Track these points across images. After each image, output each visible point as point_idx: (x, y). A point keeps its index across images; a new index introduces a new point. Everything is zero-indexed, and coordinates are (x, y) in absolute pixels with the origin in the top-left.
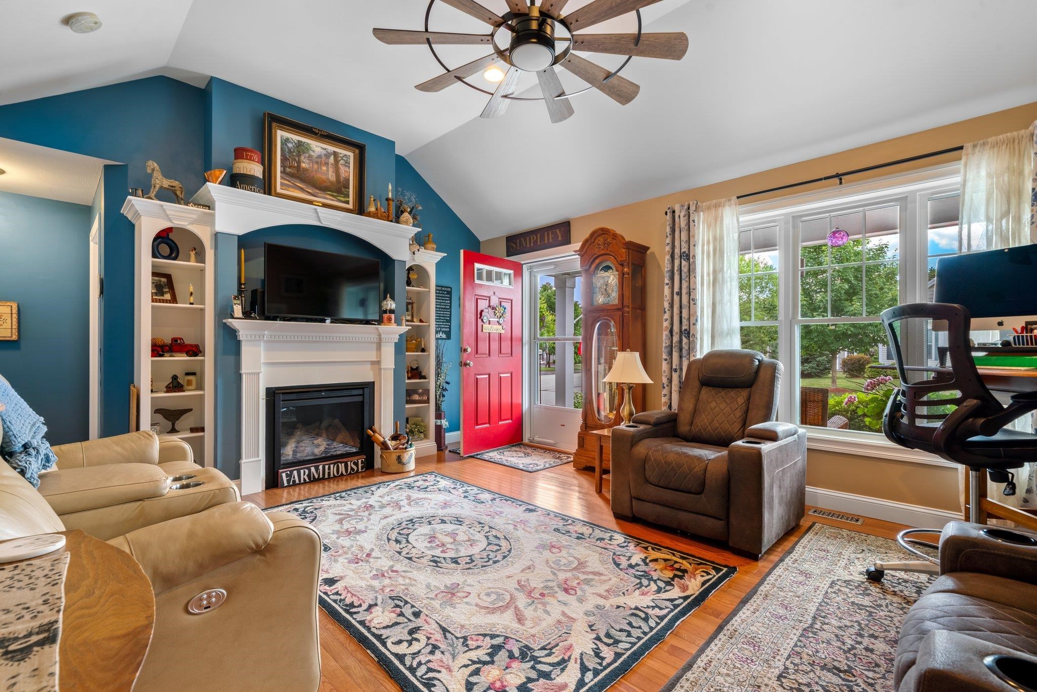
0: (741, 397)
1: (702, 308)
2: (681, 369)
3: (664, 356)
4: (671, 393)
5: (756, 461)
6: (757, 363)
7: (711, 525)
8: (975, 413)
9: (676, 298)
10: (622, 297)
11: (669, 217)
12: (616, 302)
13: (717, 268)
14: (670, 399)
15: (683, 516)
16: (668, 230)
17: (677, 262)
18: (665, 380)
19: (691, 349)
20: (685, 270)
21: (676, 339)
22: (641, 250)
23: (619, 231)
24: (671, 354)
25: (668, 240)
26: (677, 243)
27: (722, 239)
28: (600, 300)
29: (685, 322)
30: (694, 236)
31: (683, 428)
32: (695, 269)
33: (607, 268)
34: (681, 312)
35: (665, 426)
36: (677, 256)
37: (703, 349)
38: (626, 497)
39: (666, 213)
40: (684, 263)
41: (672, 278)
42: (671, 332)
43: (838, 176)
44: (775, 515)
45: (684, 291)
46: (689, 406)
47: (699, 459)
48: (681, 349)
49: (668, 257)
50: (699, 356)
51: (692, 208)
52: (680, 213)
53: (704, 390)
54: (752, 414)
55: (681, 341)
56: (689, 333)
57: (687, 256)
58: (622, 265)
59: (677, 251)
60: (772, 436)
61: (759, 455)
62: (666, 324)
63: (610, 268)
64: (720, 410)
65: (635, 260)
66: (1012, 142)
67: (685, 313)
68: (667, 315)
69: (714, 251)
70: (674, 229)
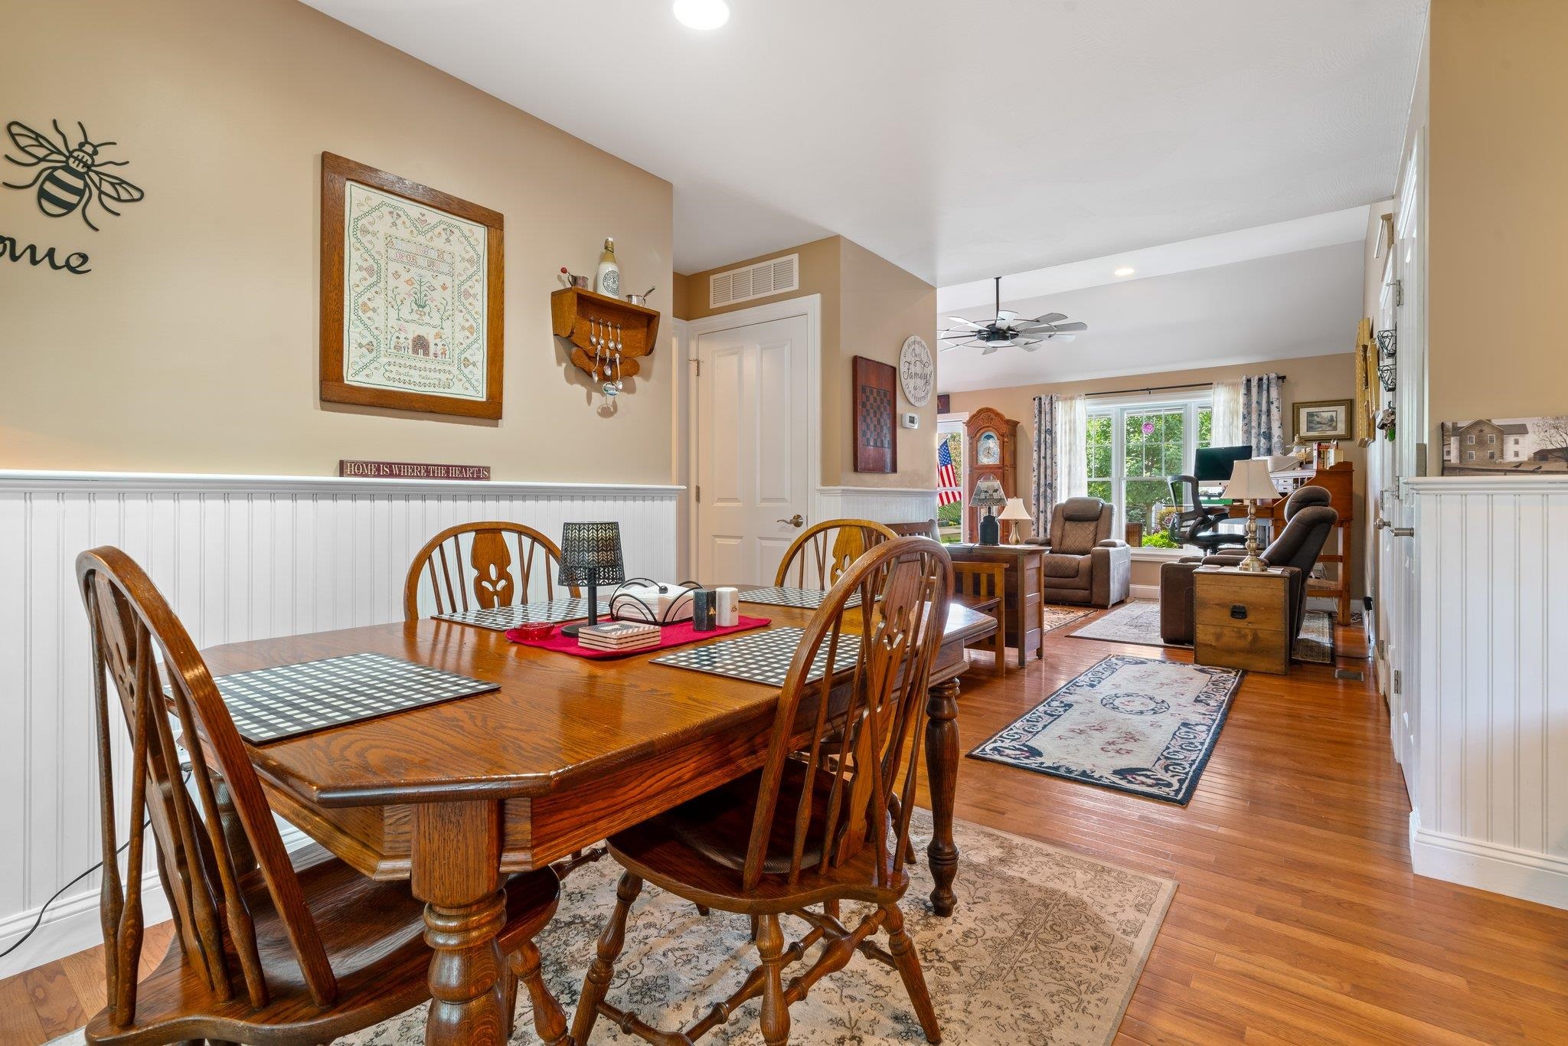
0: (1091, 526)
1: (1061, 468)
2: (1046, 512)
3: (1034, 502)
4: (1039, 527)
5: (1106, 557)
6: (1099, 505)
7: (1083, 594)
8: (1201, 523)
9: (1042, 460)
10: (1003, 459)
11: (1036, 402)
12: (997, 462)
13: (1072, 443)
14: (1038, 533)
15: (1064, 592)
16: (1036, 412)
17: (1043, 436)
18: (1034, 519)
19: (1053, 497)
20: (1049, 441)
21: (1042, 490)
22: (1013, 425)
23: (1000, 411)
24: (1038, 500)
25: (1037, 420)
26: (1043, 422)
27: (1075, 422)
28: (984, 460)
29: (1049, 478)
30: (1055, 419)
31: (1056, 547)
32: (1056, 442)
33: (989, 437)
34: (1046, 471)
36: (1043, 431)
37: (1062, 498)
39: (1034, 399)
40: (1048, 437)
41: (1039, 447)
42: (1039, 485)
43: (1148, 389)
44: (1116, 587)
45: (1048, 456)
46: (1058, 533)
47: (1074, 559)
48: (1045, 497)
49: (1036, 432)
50: (1058, 502)
51: (1054, 399)
52: (1046, 401)
53: (1068, 524)
54: (1099, 536)
55: (1046, 491)
56: (1052, 486)
57: (1050, 432)
58: (1003, 436)
59: (1043, 427)
60: (1114, 545)
61: (1108, 552)
62: (1035, 479)
63: (992, 437)
64: (1080, 535)
65: (1010, 432)
66: (1234, 385)
67: (1049, 472)
68: (1036, 473)
69: (1070, 429)
70: (1040, 412)
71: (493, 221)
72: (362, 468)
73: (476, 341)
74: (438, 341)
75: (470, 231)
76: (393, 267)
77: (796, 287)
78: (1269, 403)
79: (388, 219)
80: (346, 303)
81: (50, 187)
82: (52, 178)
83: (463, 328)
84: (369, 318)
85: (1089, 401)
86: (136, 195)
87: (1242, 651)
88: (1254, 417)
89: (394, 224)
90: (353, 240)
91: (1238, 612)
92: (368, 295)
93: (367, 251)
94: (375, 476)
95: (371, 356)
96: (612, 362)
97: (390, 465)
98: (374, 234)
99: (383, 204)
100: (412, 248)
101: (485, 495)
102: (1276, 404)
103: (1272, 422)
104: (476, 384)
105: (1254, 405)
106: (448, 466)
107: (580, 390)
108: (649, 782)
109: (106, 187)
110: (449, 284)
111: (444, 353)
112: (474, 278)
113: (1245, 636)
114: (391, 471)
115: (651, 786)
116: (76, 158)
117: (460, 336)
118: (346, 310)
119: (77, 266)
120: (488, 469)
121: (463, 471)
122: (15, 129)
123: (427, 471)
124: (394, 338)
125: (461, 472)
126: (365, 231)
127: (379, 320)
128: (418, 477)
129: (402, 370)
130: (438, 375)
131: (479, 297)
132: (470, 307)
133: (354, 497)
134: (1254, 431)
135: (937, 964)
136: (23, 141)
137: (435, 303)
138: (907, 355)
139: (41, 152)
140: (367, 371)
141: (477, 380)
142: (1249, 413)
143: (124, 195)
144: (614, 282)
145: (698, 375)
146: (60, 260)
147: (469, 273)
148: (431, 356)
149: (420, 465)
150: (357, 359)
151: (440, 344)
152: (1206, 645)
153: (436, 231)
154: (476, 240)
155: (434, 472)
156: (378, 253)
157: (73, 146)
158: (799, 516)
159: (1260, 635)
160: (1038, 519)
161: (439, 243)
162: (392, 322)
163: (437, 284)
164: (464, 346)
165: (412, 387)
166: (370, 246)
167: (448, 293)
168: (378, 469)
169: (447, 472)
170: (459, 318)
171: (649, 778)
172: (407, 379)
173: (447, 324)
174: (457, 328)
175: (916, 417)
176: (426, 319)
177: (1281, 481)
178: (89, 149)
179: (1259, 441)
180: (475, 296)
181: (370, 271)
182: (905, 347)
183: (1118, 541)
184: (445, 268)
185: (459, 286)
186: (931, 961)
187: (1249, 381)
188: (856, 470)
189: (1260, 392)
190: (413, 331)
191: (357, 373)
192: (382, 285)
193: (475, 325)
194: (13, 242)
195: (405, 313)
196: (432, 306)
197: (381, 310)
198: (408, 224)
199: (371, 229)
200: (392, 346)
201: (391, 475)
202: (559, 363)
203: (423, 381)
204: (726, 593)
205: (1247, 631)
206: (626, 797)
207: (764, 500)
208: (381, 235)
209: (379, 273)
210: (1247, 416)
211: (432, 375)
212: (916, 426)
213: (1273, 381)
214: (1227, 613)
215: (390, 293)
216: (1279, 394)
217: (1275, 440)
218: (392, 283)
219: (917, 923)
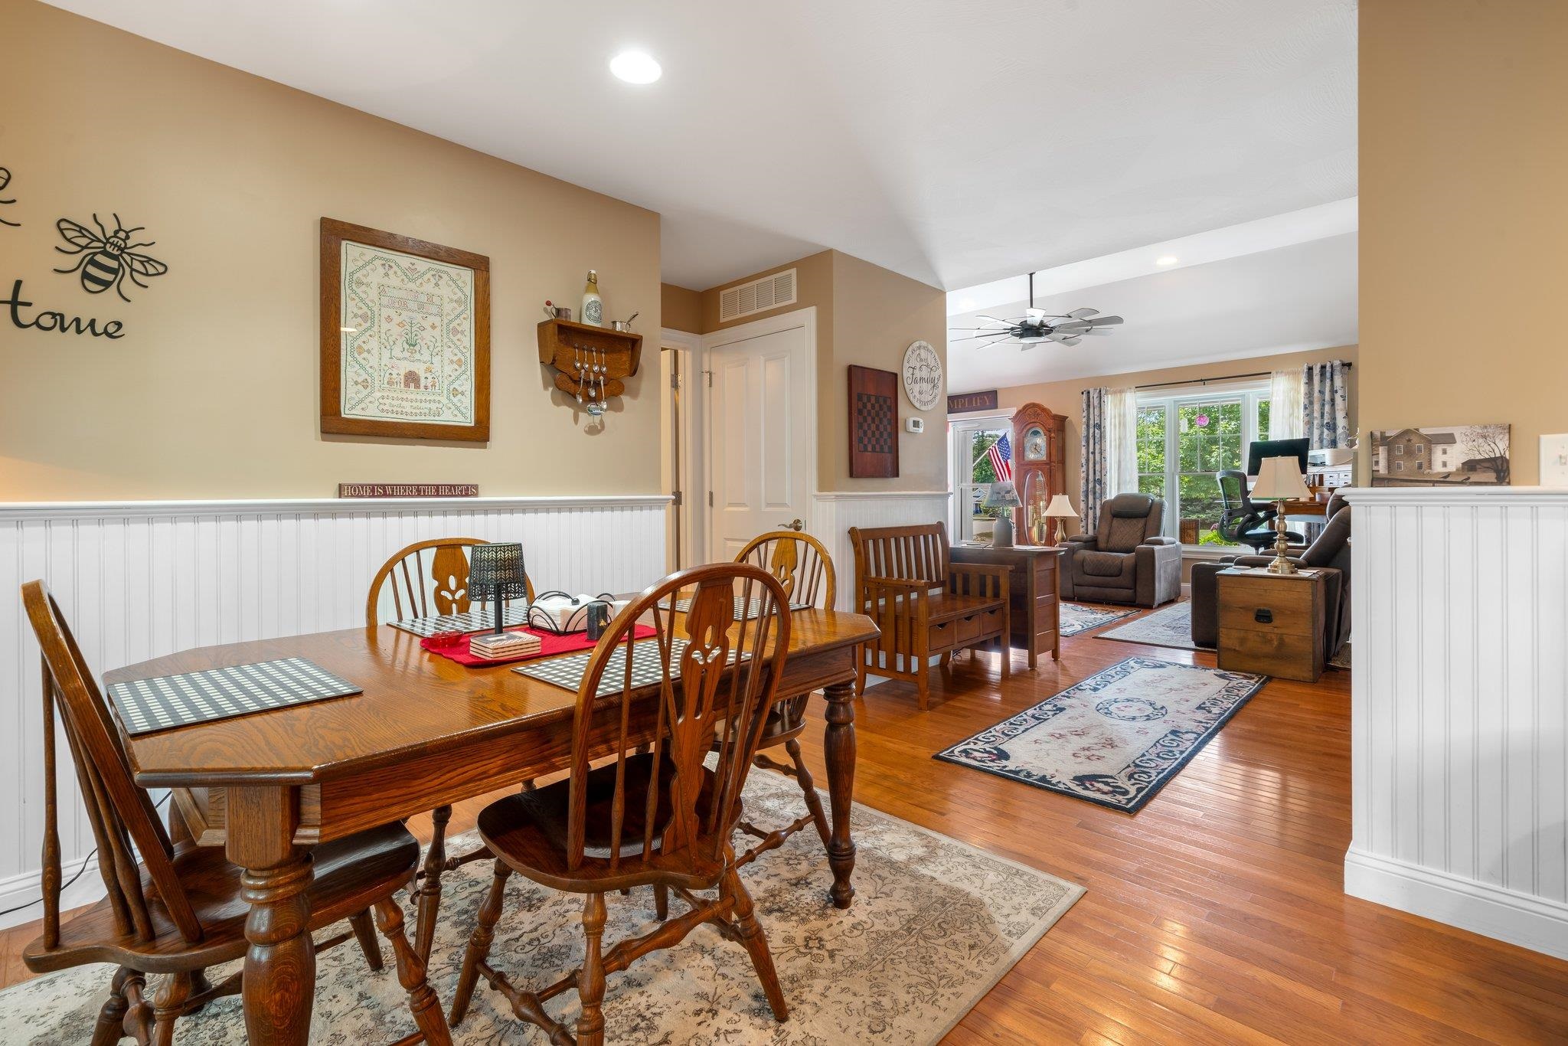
0: (1140, 523)
1: (1111, 464)
2: (1095, 508)
3: (1082, 498)
4: (1087, 525)
5: (1151, 555)
6: (1150, 501)
7: (1126, 593)
8: (1249, 520)
9: (1091, 456)
10: (1049, 455)
11: (1085, 396)
12: (1044, 458)
13: (1122, 437)
14: (1087, 529)
15: (1107, 591)
16: (1085, 406)
17: (1091, 431)
18: (1083, 516)
19: (1103, 493)
20: (1098, 436)
21: (1091, 486)
22: (1062, 421)
23: (1046, 405)
24: (1087, 497)
25: (1085, 414)
26: (1091, 417)
27: (1124, 416)
28: (1031, 456)
29: (1098, 473)
30: (1104, 413)
31: (1102, 545)
32: (1105, 437)
33: (1036, 433)
34: (1095, 466)
35: (1090, 543)
36: (1091, 426)
37: (1111, 494)
38: (1070, 586)
39: (1083, 393)
40: (1097, 431)
41: (1088, 442)
42: (1087, 480)
43: (1202, 380)
44: (1162, 586)
45: (1097, 451)
46: (1105, 530)
47: (1118, 556)
48: (1095, 493)
49: (1085, 426)
50: (1108, 498)
51: (1103, 392)
52: (1094, 395)
53: (1116, 522)
54: (1146, 533)
55: (1095, 487)
56: (1101, 481)
57: (1099, 426)
58: (1050, 431)
59: (1091, 422)
60: (1161, 543)
61: (1153, 550)
62: (1083, 475)
63: (1038, 432)
64: (1126, 532)
65: (1058, 427)
66: (1295, 374)
67: (1098, 467)
68: (1084, 469)
69: (1120, 424)
70: (1088, 406)
71: (479, 265)
72: (357, 490)
73: (464, 372)
74: (428, 375)
75: (458, 274)
76: (385, 312)
77: (794, 300)
78: (1333, 392)
79: (381, 271)
80: (343, 347)
81: (91, 270)
82: (94, 263)
83: (452, 362)
84: (364, 359)
85: (1139, 394)
86: (161, 269)
87: (1266, 656)
88: (1317, 407)
89: (387, 275)
90: (348, 291)
91: (1264, 616)
92: (363, 338)
93: (362, 300)
94: (370, 497)
95: (365, 392)
96: (597, 384)
97: (383, 486)
98: (368, 285)
99: (376, 258)
100: (402, 294)
101: (472, 510)
102: (1340, 393)
103: (1337, 412)
104: (464, 411)
105: (1316, 394)
106: (438, 486)
107: (567, 411)
108: (448, 776)
109: (137, 265)
110: (438, 323)
111: (433, 385)
112: (462, 317)
113: (1270, 641)
114: (385, 491)
115: (452, 778)
116: (112, 244)
117: (448, 369)
118: (343, 353)
119: (114, 331)
120: (476, 487)
121: (452, 490)
122: (64, 225)
123: (419, 491)
124: (387, 374)
125: (450, 490)
126: (360, 283)
127: (373, 361)
128: (409, 496)
129: (395, 402)
130: (428, 405)
131: (467, 333)
132: (458, 343)
133: (351, 515)
134: (1316, 422)
135: (815, 951)
136: (69, 234)
137: (425, 342)
138: (911, 360)
139: (83, 241)
140: (363, 405)
141: (465, 408)
142: (1311, 403)
143: (151, 271)
144: (596, 311)
145: (710, 385)
146: (99, 329)
147: (457, 312)
148: (422, 388)
149: (412, 485)
150: (354, 395)
151: (430, 378)
152: (1229, 649)
153: (426, 278)
154: (464, 282)
155: (424, 492)
156: (372, 301)
157: (109, 233)
158: (799, 521)
159: (1287, 640)
160: (1087, 516)
161: (429, 288)
162: (385, 360)
163: (427, 324)
164: (453, 377)
165: (404, 416)
166: (363, 296)
167: (437, 332)
168: (373, 490)
169: (437, 490)
170: (448, 354)
171: (449, 772)
172: (400, 410)
173: (436, 360)
174: (446, 362)
175: (921, 421)
176: (417, 356)
177: (1342, 475)
178: (122, 235)
179: (1322, 433)
180: (462, 332)
181: (364, 317)
182: (909, 352)
183: (1165, 539)
184: (434, 309)
185: (448, 325)
186: (811, 948)
187: (1310, 369)
188: (851, 475)
189: (1322, 381)
190: (405, 367)
191: (355, 405)
192: (375, 328)
193: (463, 358)
194: (62, 316)
195: (397, 352)
196: (422, 344)
197: (375, 351)
198: (399, 273)
199: (365, 281)
200: (386, 382)
201: (385, 495)
202: (546, 387)
203: (414, 411)
204: (620, 606)
205: (1273, 636)
206: (422, 787)
207: (769, 505)
208: (374, 286)
209: (372, 319)
210: (1309, 406)
211: (423, 405)
212: (921, 430)
213: (1338, 369)
214: (1252, 616)
215: (383, 336)
216: (1343, 382)
217: (1340, 431)
218: (385, 326)
219: (814, 913)
